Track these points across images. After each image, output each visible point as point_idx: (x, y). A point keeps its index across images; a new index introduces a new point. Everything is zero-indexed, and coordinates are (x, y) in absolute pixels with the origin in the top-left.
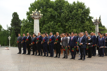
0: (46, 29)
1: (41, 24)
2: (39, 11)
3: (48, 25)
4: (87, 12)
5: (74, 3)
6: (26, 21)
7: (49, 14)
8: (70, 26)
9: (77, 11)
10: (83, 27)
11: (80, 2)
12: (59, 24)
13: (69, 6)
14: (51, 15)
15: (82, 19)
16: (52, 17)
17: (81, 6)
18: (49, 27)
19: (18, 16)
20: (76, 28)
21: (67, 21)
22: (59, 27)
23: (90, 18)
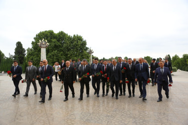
0: (50, 57)
2: (46, 41)
3: (53, 53)
4: (84, 43)
5: (74, 36)
6: (31, 50)
7: (53, 44)
8: (71, 55)
9: (77, 42)
10: (82, 55)
11: (79, 35)
12: (62, 52)
13: (69, 38)
14: (55, 45)
15: (81, 49)
16: (56, 47)
17: (79, 38)
18: (53, 55)
19: (22, 45)
20: (76, 56)
21: (69, 50)
22: (62, 55)
23: (87, 48)
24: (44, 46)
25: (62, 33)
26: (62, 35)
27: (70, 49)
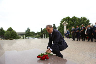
1: (67, 28)
2: (66, 22)
3: (70, 28)
4: (88, 21)
5: (81, 17)
6: (59, 27)
7: (70, 23)
9: (83, 21)
13: (79, 19)
14: (71, 24)
17: (85, 19)
19: (55, 25)
23: (90, 24)
24: (65, 24)
25: (74, 17)
26: (74, 18)
27: (79, 25)
